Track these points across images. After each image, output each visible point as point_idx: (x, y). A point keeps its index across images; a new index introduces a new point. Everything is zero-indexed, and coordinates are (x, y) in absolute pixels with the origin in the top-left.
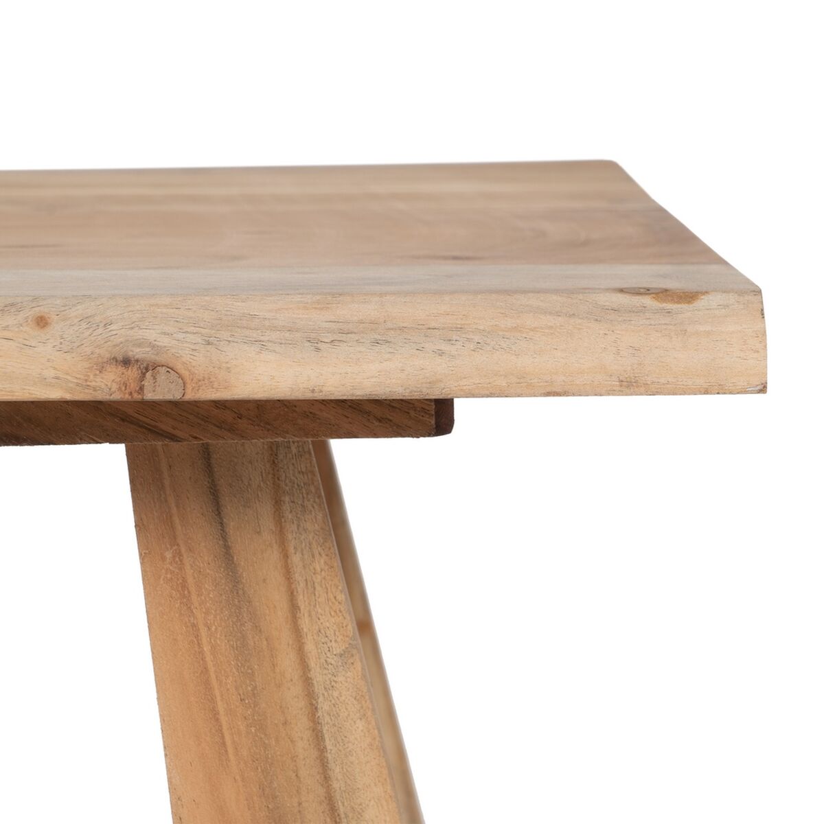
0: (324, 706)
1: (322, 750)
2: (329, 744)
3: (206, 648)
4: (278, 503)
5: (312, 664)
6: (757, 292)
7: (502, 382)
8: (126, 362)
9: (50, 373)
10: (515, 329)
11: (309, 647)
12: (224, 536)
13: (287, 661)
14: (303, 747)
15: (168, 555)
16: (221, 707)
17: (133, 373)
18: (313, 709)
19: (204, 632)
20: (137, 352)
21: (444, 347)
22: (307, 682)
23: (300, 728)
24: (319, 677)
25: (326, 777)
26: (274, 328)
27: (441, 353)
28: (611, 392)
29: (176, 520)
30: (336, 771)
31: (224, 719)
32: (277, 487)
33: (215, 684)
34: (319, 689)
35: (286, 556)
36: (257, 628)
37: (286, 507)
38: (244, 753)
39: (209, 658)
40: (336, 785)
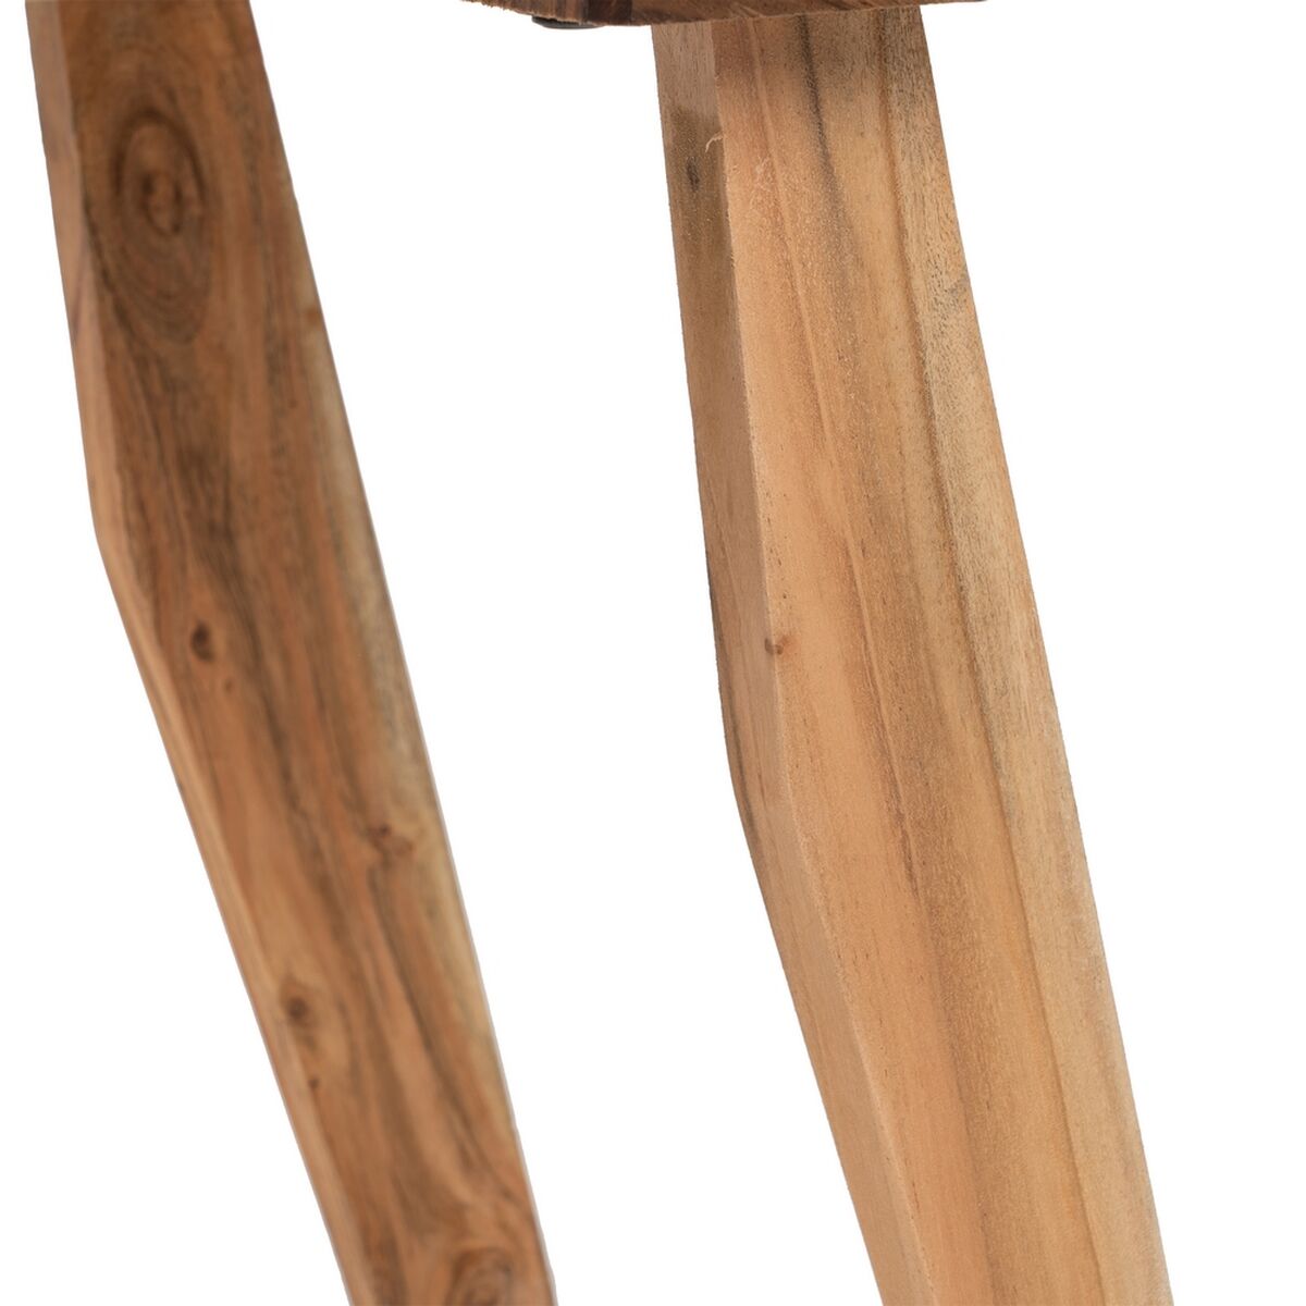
0: (933, 359)
1: (929, 417)
2: (937, 408)
3: (801, 292)
4: (884, 94)
5: (920, 304)
11: (917, 280)
13: (892, 303)
14: (909, 416)
15: (759, 170)
16: (817, 368)
18: (921, 363)
19: (798, 267)
22: (914, 327)
23: (906, 388)
24: (926, 318)
25: (933, 452)
30: (945, 442)
31: (820, 385)
32: (883, 71)
33: (810, 339)
34: (927, 337)
35: (893, 164)
36: (859, 261)
37: (894, 98)
38: (843, 427)
39: (803, 305)
40: (944, 461)
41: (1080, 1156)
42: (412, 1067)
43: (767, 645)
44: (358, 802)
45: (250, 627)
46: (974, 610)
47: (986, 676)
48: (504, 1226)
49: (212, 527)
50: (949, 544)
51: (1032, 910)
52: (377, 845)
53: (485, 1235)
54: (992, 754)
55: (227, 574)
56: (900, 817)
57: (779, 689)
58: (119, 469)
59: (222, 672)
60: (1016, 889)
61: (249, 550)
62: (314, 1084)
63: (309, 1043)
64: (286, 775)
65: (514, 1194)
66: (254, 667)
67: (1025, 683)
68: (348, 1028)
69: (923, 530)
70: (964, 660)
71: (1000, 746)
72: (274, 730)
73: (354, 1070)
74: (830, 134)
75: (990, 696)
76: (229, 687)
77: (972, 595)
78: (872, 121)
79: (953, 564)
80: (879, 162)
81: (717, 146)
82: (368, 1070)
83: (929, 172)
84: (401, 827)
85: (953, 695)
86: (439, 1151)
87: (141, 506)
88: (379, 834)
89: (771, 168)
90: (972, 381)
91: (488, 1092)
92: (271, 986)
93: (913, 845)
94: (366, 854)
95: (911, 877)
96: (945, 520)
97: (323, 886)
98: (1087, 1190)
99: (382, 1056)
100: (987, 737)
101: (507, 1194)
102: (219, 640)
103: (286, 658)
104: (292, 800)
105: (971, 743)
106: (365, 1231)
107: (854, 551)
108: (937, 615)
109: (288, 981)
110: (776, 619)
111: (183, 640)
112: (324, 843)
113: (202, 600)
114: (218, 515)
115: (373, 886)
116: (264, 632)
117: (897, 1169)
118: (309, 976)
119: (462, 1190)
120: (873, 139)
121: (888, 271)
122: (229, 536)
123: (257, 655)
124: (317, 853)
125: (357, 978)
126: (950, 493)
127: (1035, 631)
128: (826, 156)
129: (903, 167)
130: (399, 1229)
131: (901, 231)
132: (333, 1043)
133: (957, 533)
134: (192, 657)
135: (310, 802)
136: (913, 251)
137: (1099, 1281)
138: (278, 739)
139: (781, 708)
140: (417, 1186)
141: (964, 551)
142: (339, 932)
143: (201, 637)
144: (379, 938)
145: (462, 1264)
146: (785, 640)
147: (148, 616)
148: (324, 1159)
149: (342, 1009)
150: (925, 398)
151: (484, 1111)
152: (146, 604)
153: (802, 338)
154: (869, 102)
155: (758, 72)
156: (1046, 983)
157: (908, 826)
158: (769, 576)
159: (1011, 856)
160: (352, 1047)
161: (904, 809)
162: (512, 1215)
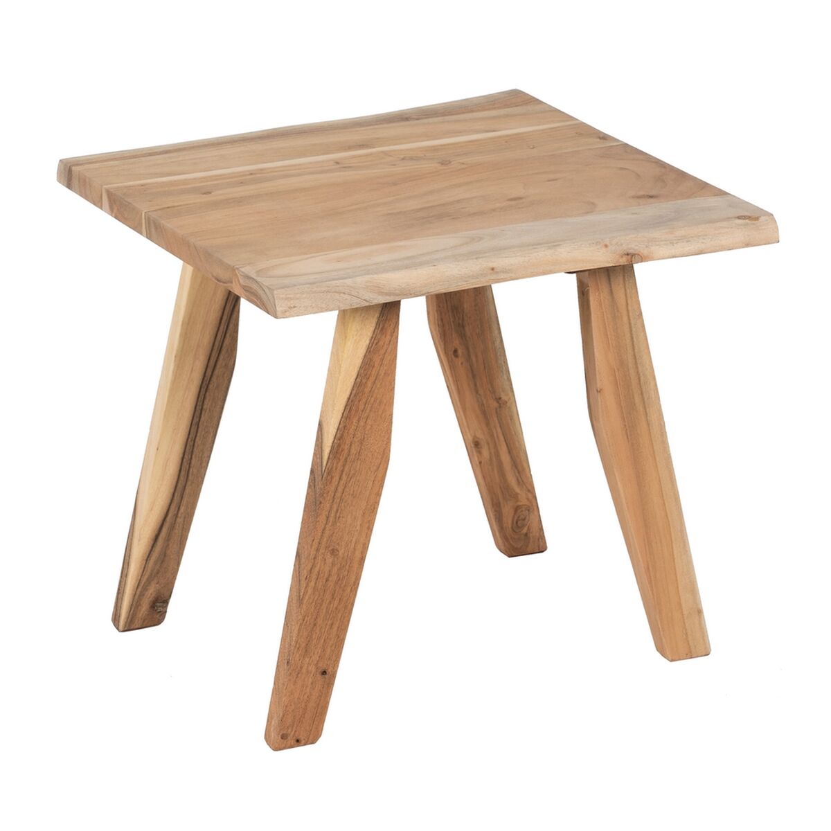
0: (634, 329)
1: (633, 342)
2: (635, 339)
3: (606, 318)
4: (624, 276)
5: (631, 318)
6: (772, 215)
7: (717, 248)
8: (628, 254)
9: (610, 260)
10: (718, 234)
11: (631, 314)
12: (610, 284)
13: (625, 319)
14: (628, 341)
15: (597, 294)
16: (609, 333)
17: (629, 257)
18: (631, 331)
19: (605, 314)
20: (631, 251)
21: (703, 241)
22: (630, 324)
23: (628, 335)
24: (632, 322)
25: (634, 349)
26: (662, 241)
27: (703, 243)
28: (743, 247)
29: (599, 284)
30: (636, 347)
31: (609, 336)
32: (624, 272)
33: (607, 327)
34: (633, 325)
35: (626, 290)
36: (618, 311)
37: (626, 277)
38: (614, 345)
39: (606, 320)
40: (636, 351)
41: (665, 498)
42: (505, 458)
43: (597, 391)
44: (493, 392)
45: (468, 349)
46: (642, 381)
47: (645, 395)
48: (528, 499)
49: (459, 324)
50: (637, 368)
51: (654, 444)
52: (498, 402)
53: (523, 501)
54: (646, 412)
55: (463, 336)
56: (625, 426)
57: (599, 400)
58: (437, 311)
59: (460, 361)
60: (651, 440)
61: (468, 330)
62: (480, 463)
63: (480, 452)
64: (476, 385)
65: (531, 491)
66: (468, 359)
67: (653, 396)
68: (489, 449)
69: (631, 365)
70: (640, 392)
71: (648, 410)
72: (473, 374)
73: (491, 459)
74: (613, 286)
75: (646, 399)
76: (462, 364)
77: (642, 378)
78: (621, 281)
79: (638, 372)
80: (623, 291)
81: (588, 290)
82: (494, 459)
83: (634, 291)
84: (504, 398)
85: (637, 399)
86: (512, 479)
87: (442, 320)
88: (498, 399)
89: (599, 293)
90: (643, 334)
91: (525, 465)
92: (470, 438)
93: (628, 431)
94: (495, 404)
95: (628, 438)
96: (636, 363)
97: (484, 413)
98: (667, 505)
99: (498, 455)
100: (645, 408)
101: (529, 491)
102: (460, 352)
103: (476, 356)
104: (477, 392)
105: (641, 409)
106: (492, 500)
107: (616, 371)
108: (634, 382)
109: (475, 437)
110: (599, 385)
111: (451, 353)
112: (485, 402)
113: (456, 343)
114: (460, 322)
115: (497, 412)
116: (471, 350)
117: (624, 501)
118: (480, 435)
119: (518, 490)
120: (621, 286)
121: (625, 313)
122: (463, 327)
123: (469, 356)
124: (483, 404)
125: (492, 436)
126: (637, 357)
127: (656, 385)
128: (611, 290)
129: (628, 291)
130: (501, 500)
131: (627, 304)
132: (485, 452)
133: (639, 365)
134: (453, 356)
135: (481, 392)
136: (630, 308)
137: (669, 525)
138: (474, 376)
139: (600, 403)
140: (506, 488)
141: (640, 369)
142: (488, 424)
143: (455, 351)
144: (498, 425)
145: (517, 509)
146: (601, 390)
147: (443, 347)
148: (482, 481)
149: (488, 444)
150: (632, 338)
151: (524, 470)
152: (442, 344)
153: (606, 329)
154: (621, 278)
155: (597, 274)
156: (658, 459)
157: (627, 428)
158: (598, 377)
159: (650, 433)
160: (490, 453)
161: (626, 423)
162: (530, 496)
